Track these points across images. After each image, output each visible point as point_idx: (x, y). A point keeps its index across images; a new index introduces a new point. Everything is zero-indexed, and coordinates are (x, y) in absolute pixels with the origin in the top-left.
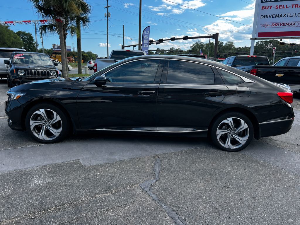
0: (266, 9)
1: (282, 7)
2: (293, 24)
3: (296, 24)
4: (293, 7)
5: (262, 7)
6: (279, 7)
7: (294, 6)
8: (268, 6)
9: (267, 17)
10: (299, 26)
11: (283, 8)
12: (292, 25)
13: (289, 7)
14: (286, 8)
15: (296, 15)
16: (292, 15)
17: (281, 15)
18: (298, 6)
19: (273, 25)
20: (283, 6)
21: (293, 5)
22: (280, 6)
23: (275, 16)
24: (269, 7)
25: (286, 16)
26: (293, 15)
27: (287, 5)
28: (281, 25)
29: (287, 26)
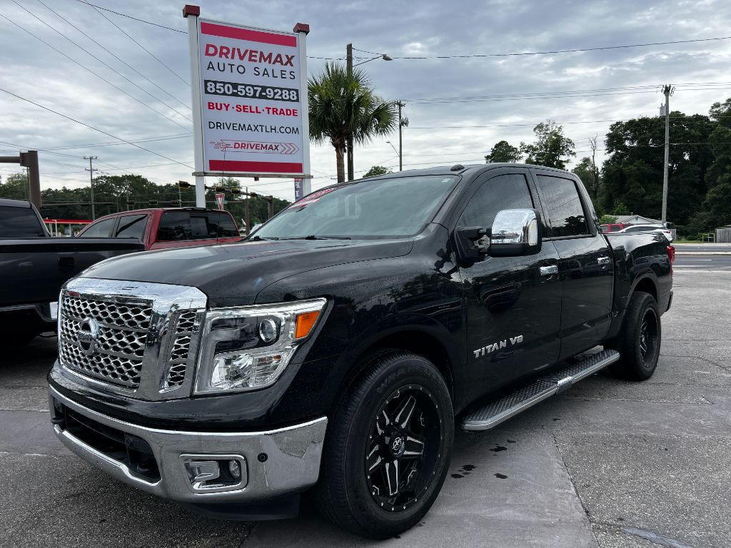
0: (217, 108)
1: (249, 110)
2: (274, 147)
3: (280, 148)
4: (269, 113)
5: (209, 103)
6: (242, 108)
7: (271, 111)
8: (221, 104)
9: (222, 127)
10: (284, 152)
11: (251, 112)
12: (272, 148)
13: (261, 111)
14: (257, 112)
15: (277, 130)
16: (269, 129)
17: (249, 125)
18: (278, 112)
19: (237, 146)
20: (251, 107)
21: (268, 109)
22: (244, 107)
23: (238, 126)
24: (223, 106)
25: (259, 128)
26: (271, 129)
27: (257, 108)
28: (252, 148)
29: (264, 150)
